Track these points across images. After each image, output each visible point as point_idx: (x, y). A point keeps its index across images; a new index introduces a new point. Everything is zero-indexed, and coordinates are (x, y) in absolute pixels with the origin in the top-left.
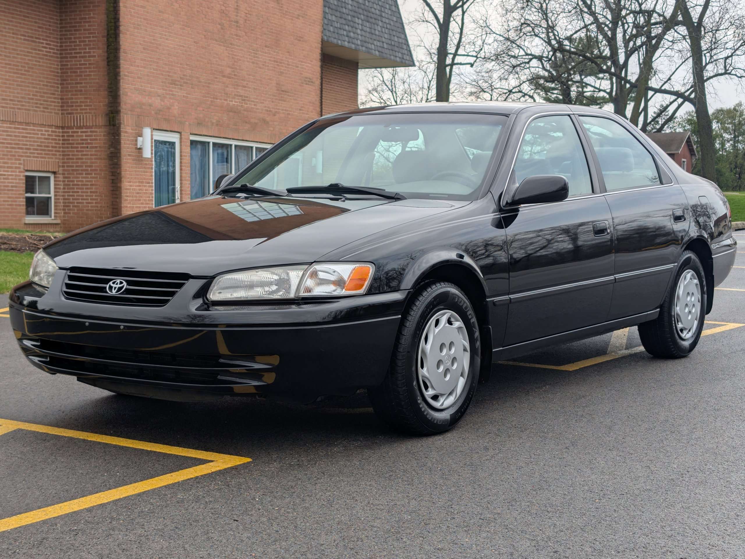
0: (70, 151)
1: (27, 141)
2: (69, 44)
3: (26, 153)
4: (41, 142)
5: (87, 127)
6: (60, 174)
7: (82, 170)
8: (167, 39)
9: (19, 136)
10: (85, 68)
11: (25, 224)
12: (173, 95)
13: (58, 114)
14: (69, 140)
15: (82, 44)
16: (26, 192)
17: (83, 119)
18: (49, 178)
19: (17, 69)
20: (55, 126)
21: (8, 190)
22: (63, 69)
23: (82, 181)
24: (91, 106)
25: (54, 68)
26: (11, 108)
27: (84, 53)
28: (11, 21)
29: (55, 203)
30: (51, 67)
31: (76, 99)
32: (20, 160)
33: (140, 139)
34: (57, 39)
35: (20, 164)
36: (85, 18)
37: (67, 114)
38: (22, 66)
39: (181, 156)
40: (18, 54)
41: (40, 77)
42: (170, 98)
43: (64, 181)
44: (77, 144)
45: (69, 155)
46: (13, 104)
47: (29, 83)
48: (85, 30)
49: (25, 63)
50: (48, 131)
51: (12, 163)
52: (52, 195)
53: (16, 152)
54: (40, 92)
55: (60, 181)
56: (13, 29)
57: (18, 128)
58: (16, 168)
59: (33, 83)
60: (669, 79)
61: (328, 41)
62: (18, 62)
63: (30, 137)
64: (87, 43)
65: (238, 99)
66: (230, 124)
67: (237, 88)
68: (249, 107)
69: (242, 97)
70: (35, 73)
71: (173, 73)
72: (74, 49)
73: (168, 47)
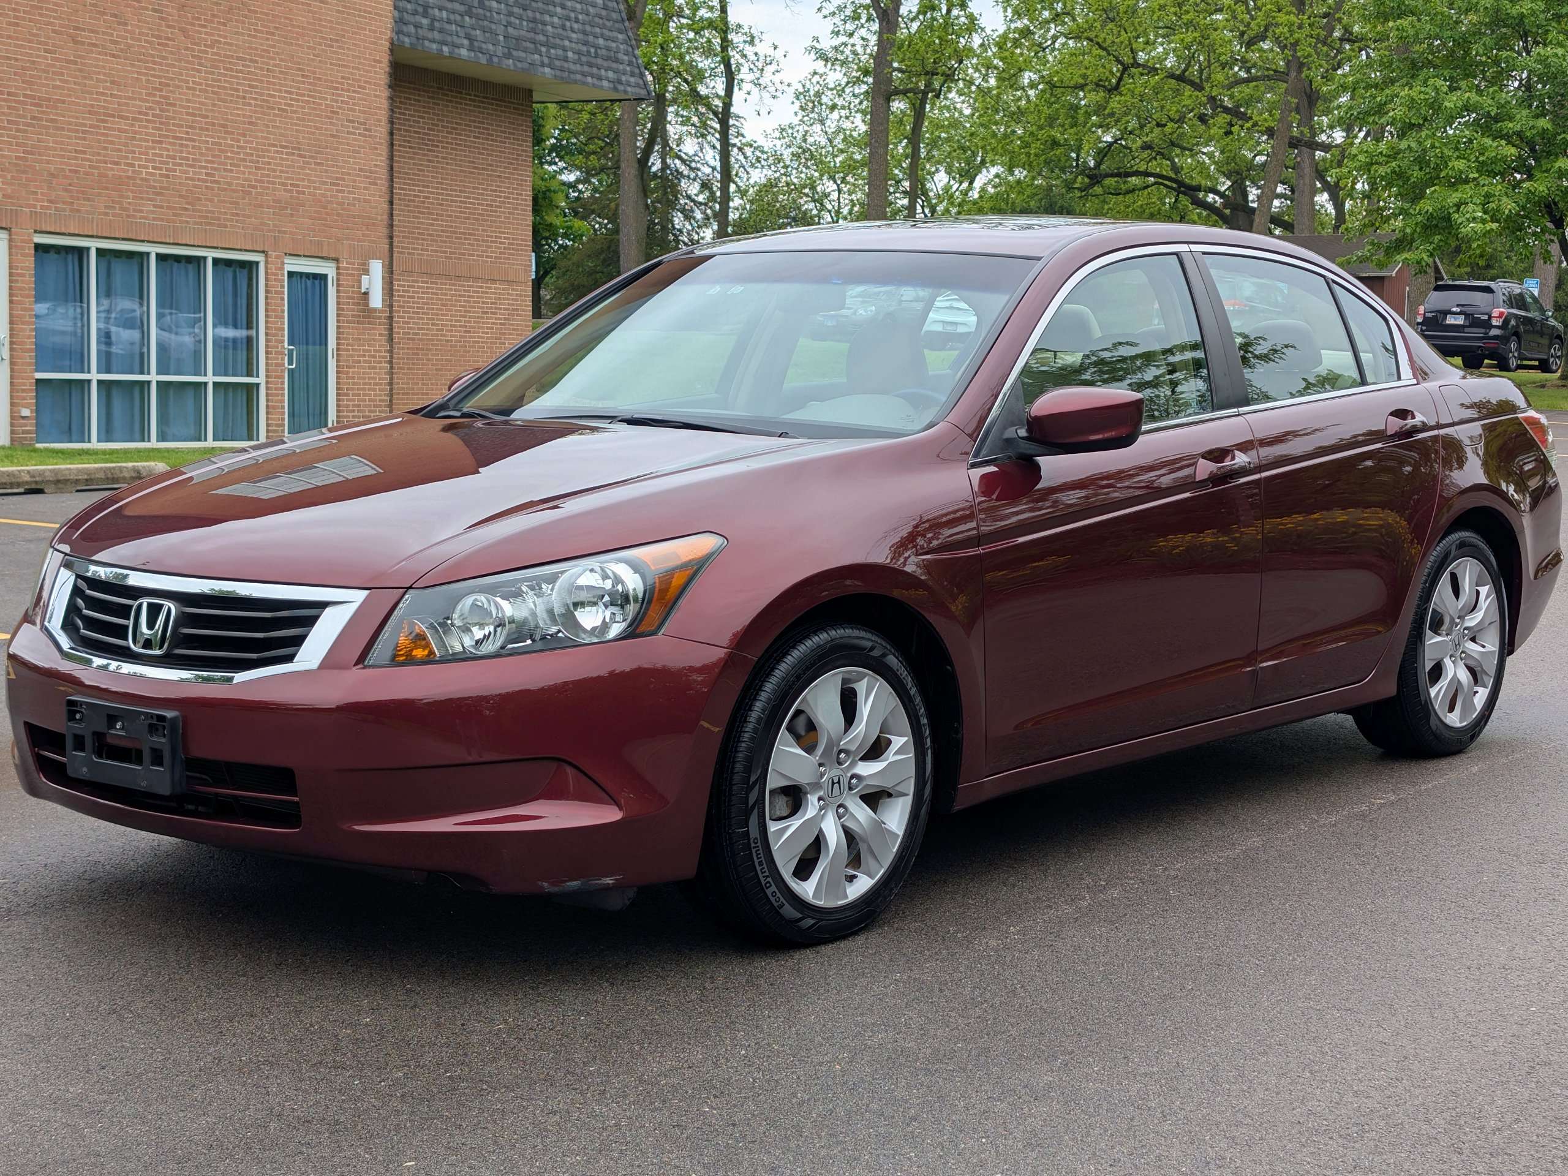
65: (161, 162)
66: (141, 211)
67: (161, 142)
68: (192, 179)
69: (174, 157)
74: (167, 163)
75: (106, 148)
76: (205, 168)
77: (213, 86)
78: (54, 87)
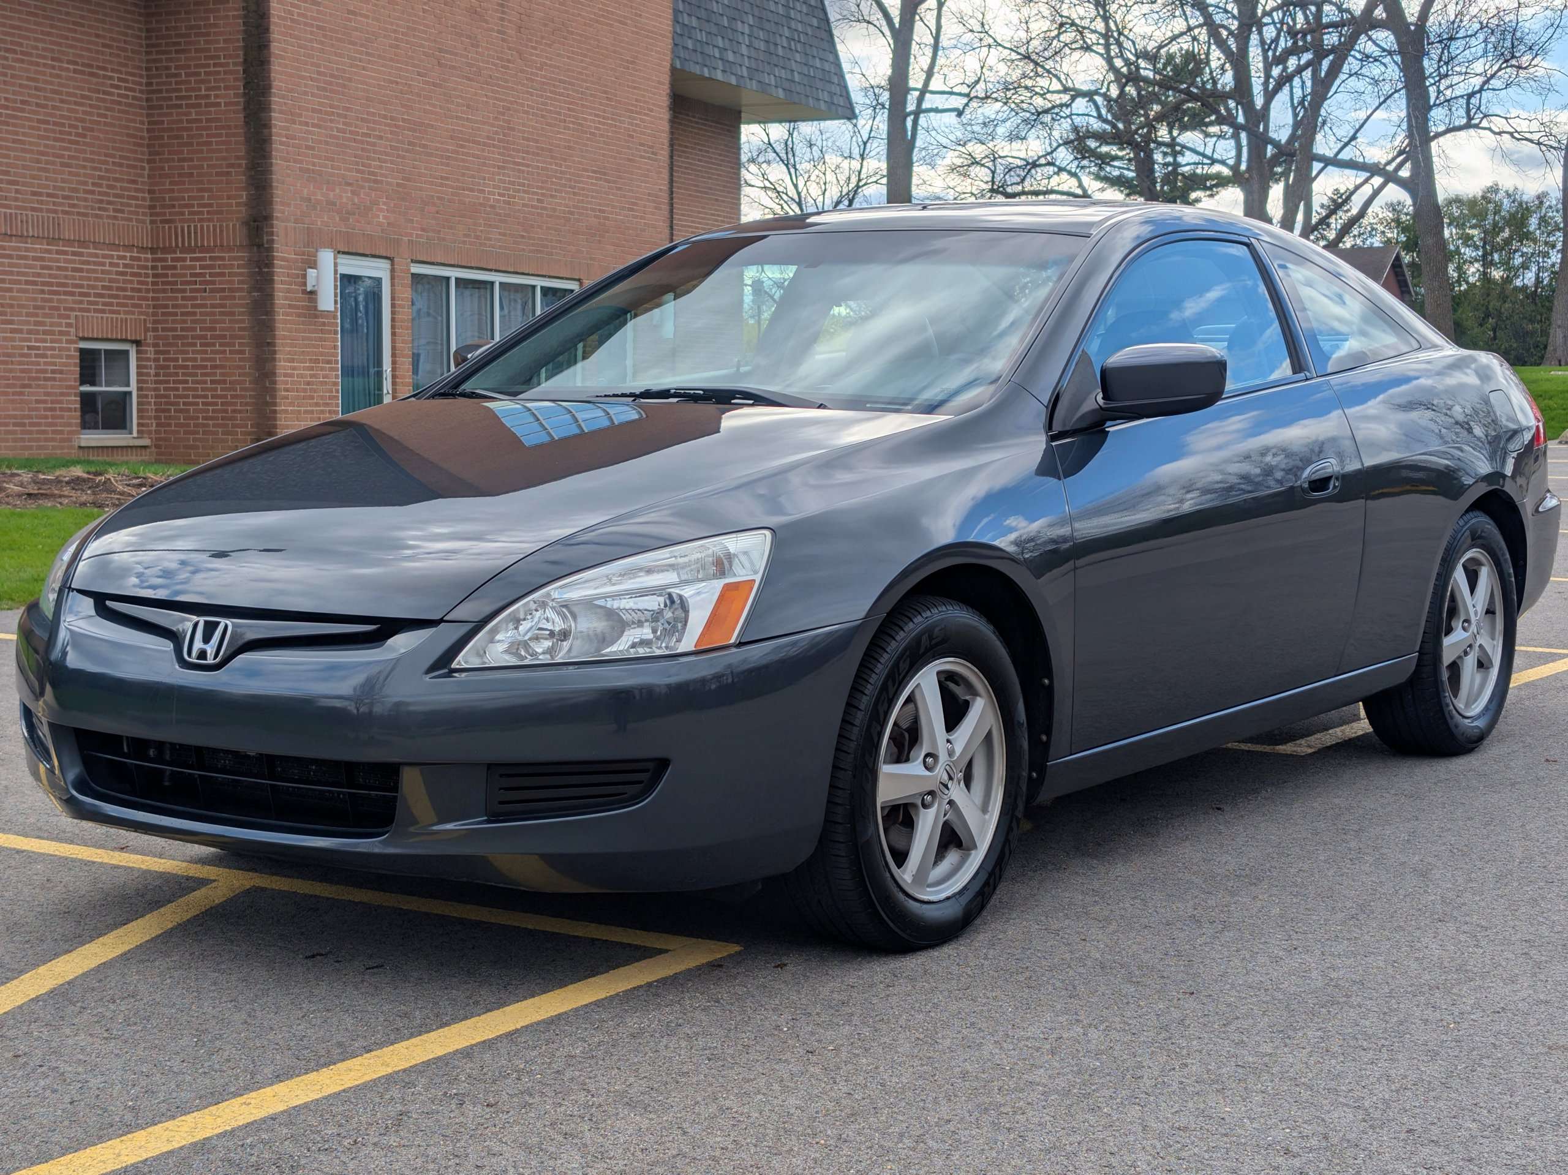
0: (169, 299)
1: (81, 278)
2: (164, 79)
3: (81, 302)
4: (111, 280)
5: (203, 249)
6: (148, 345)
7: (193, 337)
8: (364, 68)
9: (66, 269)
10: (198, 129)
11: (80, 447)
12: (376, 181)
13: (143, 222)
14: (166, 276)
15: (193, 79)
16: (82, 383)
17: (196, 233)
18: (126, 352)
19: (61, 132)
20: (137, 247)
21: (46, 379)
22: (153, 130)
23: (195, 359)
24: (211, 205)
25: (135, 129)
26: (49, 211)
27: (197, 97)
28: (49, 34)
29: (139, 403)
30: (127, 127)
31: (180, 191)
32: (68, 317)
33: (311, 273)
34: (140, 68)
35: (69, 325)
36: (199, 27)
37: (162, 222)
38: (70, 126)
39: (393, 306)
40: (62, 101)
41: (107, 148)
42: (370, 188)
43: (156, 360)
44: (183, 283)
45: (166, 306)
46: (54, 204)
47: (85, 160)
48: (197, 51)
49: (76, 119)
50: (124, 258)
51: (52, 324)
52: (133, 387)
53: (59, 301)
54: (108, 179)
55: (148, 359)
56: (53, 51)
57: (65, 253)
58: (61, 333)
59: (93, 161)
60: (1354, 138)
61: (682, 70)
62: (62, 117)
63: (88, 271)
64: (203, 77)
65: (505, 189)
66: (490, 239)
68: (527, 206)
70: (97, 138)
71: (375, 136)
72: (176, 90)
73: (366, 84)
74: (508, 189)
75: (463, 175)
76: (537, 194)
78: (425, 111)
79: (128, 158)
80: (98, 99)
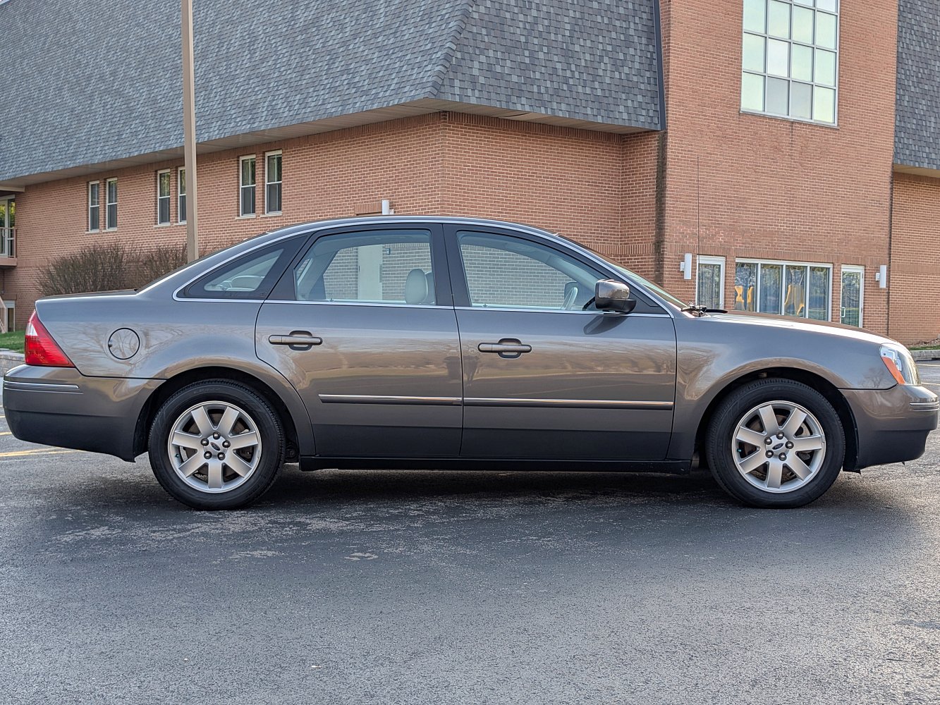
2: (628, 186)
5: (638, 255)
8: (715, 176)
10: (639, 206)
12: (719, 224)
13: (617, 244)
15: (638, 185)
17: (637, 248)
19: (581, 210)
20: (614, 254)
22: (623, 207)
24: (642, 237)
25: (615, 206)
27: (639, 193)
28: (577, 171)
30: (612, 206)
31: (632, 231)
33: (682, 263)
34: (618, 182)
36: (641, 164)
37: (624, 244)
38: (585, 207)
39: (726, 276)
40: (581, 197)
41: (603, 215)
42: (716, 227)
47: (591, 220)
48: (640, 174)
49: (588, 204)
54: (601, 227)
56: (579, 178)
59: (595, 220)
62: (582, 203)
64: (641, 184)
65: (790, 224)
66: (780, 246)
67: (790, 215)
68: (803, 231)
69: (795, 221)
70: (596, 211)
71: (719, 205)
72: (631, 190)
73: (715, 183)
74: (792, 224)
75: (766, 219)
76: (809, 225)
77: (813, 188)
78: (746, 192)
79: (610, 219)
80: (598, 196)
